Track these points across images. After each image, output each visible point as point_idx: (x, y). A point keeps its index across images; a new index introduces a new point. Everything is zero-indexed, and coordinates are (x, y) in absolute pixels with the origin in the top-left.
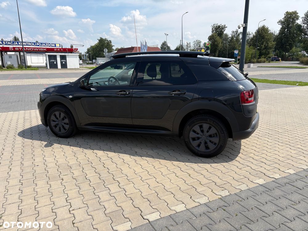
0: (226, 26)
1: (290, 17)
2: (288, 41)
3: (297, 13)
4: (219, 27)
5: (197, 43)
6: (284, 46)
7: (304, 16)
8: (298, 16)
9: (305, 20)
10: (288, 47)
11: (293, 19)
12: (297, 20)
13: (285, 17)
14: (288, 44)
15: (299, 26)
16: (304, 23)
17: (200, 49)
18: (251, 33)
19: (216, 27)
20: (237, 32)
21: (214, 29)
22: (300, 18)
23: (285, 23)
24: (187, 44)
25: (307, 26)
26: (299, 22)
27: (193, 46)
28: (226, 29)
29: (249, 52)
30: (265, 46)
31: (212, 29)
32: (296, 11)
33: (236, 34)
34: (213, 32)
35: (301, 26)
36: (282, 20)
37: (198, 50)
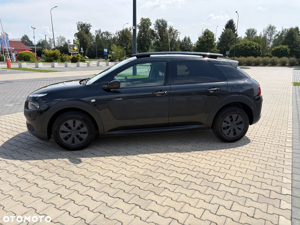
0: (91, 25)
1: (145, 23)
2: (145, 43)
3: (150, 20)
4: (84, 25)
5: (61, 39)
6: (143, 47)
7: (155, 23)
8: (151, 23)
9: (156, 26)
10: (146, 48)
11: (147, 25)
12: (150, 26)
13: (141, 22)
14: (145, 46)
15: (153, 31)
16: (155, 29)
17: (73, 46)
18: (112, 34)
19: (81, 24)
20: (100, 31)
21: (79, 27)
22: (152, 24)
23: (141, 28)
24: (49, 40)
25: (158, 31)
26: (152, 27)
27: (57, 42)
28: (91, 27)
29: (118, 51)
30: (130, 46)
31: (78, 26)
32: (149, 18)
33: (100, 33)
34: (78, 29)
35: (154, 31)
36: (139, 25)
37: (71, 47)
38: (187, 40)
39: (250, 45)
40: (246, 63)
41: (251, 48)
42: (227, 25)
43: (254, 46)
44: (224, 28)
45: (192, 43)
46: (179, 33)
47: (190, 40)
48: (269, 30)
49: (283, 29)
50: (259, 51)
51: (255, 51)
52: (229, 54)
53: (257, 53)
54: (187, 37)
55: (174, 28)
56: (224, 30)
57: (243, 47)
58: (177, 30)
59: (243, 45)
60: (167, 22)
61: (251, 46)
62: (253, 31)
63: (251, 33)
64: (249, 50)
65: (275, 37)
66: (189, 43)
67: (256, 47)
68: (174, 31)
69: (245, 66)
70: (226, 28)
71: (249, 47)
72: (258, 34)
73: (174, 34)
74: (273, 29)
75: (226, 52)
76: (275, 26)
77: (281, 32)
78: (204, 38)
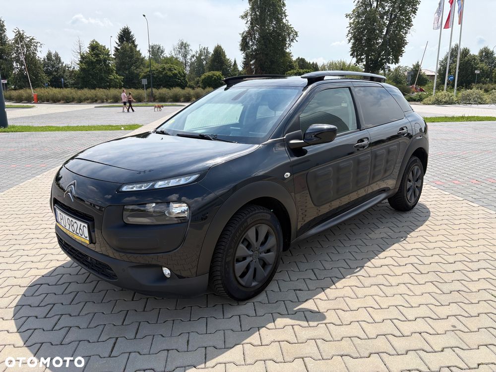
38: (54, 58)
39: (170, 70)
40: (171, 98)
41: (173, 74)
42: (121, 35)
43: (176, 72)
44: (118, 41)
45: (64, 65)
46: (39, 44)
47: (60, 58)
48: (181, 49)
49: (201, 48)
50: (184, 79)
51: (179, 79)
52: (146, 83)
53: (183, 82)
54: (53, 53)
55: (26, 34)
56: (117, 43)
57: (160, 72)
58: (33, 39)
59: (160, 69)
60: (3, 22)
61: (172, 71)
62: (158, 48)
63: (156, 51)
64: (170, 77)
65: (191, 59)
66: (59, 64)
67: (179, 72)
68: (28, 39)
69: (171, 102)
70: (120, 41)
71: (169, 73)
72: (167, 54)
73: (28, 46)
74: (187, 48)
75: (142, 81)
76: (188, 43)
77: (199, 52)
78: (92, 55)
